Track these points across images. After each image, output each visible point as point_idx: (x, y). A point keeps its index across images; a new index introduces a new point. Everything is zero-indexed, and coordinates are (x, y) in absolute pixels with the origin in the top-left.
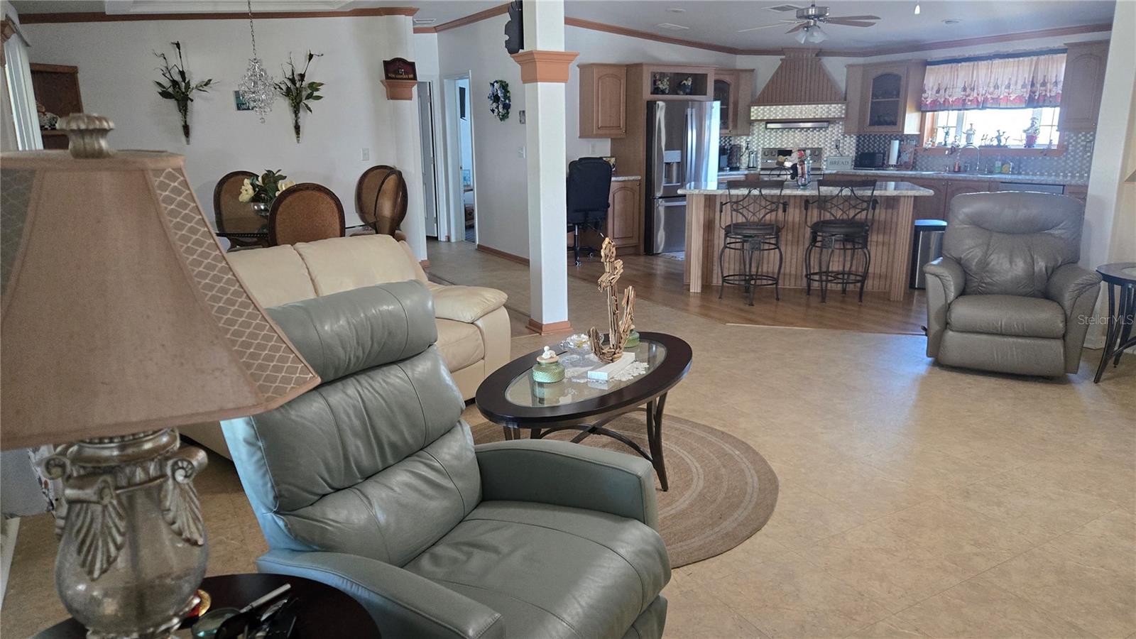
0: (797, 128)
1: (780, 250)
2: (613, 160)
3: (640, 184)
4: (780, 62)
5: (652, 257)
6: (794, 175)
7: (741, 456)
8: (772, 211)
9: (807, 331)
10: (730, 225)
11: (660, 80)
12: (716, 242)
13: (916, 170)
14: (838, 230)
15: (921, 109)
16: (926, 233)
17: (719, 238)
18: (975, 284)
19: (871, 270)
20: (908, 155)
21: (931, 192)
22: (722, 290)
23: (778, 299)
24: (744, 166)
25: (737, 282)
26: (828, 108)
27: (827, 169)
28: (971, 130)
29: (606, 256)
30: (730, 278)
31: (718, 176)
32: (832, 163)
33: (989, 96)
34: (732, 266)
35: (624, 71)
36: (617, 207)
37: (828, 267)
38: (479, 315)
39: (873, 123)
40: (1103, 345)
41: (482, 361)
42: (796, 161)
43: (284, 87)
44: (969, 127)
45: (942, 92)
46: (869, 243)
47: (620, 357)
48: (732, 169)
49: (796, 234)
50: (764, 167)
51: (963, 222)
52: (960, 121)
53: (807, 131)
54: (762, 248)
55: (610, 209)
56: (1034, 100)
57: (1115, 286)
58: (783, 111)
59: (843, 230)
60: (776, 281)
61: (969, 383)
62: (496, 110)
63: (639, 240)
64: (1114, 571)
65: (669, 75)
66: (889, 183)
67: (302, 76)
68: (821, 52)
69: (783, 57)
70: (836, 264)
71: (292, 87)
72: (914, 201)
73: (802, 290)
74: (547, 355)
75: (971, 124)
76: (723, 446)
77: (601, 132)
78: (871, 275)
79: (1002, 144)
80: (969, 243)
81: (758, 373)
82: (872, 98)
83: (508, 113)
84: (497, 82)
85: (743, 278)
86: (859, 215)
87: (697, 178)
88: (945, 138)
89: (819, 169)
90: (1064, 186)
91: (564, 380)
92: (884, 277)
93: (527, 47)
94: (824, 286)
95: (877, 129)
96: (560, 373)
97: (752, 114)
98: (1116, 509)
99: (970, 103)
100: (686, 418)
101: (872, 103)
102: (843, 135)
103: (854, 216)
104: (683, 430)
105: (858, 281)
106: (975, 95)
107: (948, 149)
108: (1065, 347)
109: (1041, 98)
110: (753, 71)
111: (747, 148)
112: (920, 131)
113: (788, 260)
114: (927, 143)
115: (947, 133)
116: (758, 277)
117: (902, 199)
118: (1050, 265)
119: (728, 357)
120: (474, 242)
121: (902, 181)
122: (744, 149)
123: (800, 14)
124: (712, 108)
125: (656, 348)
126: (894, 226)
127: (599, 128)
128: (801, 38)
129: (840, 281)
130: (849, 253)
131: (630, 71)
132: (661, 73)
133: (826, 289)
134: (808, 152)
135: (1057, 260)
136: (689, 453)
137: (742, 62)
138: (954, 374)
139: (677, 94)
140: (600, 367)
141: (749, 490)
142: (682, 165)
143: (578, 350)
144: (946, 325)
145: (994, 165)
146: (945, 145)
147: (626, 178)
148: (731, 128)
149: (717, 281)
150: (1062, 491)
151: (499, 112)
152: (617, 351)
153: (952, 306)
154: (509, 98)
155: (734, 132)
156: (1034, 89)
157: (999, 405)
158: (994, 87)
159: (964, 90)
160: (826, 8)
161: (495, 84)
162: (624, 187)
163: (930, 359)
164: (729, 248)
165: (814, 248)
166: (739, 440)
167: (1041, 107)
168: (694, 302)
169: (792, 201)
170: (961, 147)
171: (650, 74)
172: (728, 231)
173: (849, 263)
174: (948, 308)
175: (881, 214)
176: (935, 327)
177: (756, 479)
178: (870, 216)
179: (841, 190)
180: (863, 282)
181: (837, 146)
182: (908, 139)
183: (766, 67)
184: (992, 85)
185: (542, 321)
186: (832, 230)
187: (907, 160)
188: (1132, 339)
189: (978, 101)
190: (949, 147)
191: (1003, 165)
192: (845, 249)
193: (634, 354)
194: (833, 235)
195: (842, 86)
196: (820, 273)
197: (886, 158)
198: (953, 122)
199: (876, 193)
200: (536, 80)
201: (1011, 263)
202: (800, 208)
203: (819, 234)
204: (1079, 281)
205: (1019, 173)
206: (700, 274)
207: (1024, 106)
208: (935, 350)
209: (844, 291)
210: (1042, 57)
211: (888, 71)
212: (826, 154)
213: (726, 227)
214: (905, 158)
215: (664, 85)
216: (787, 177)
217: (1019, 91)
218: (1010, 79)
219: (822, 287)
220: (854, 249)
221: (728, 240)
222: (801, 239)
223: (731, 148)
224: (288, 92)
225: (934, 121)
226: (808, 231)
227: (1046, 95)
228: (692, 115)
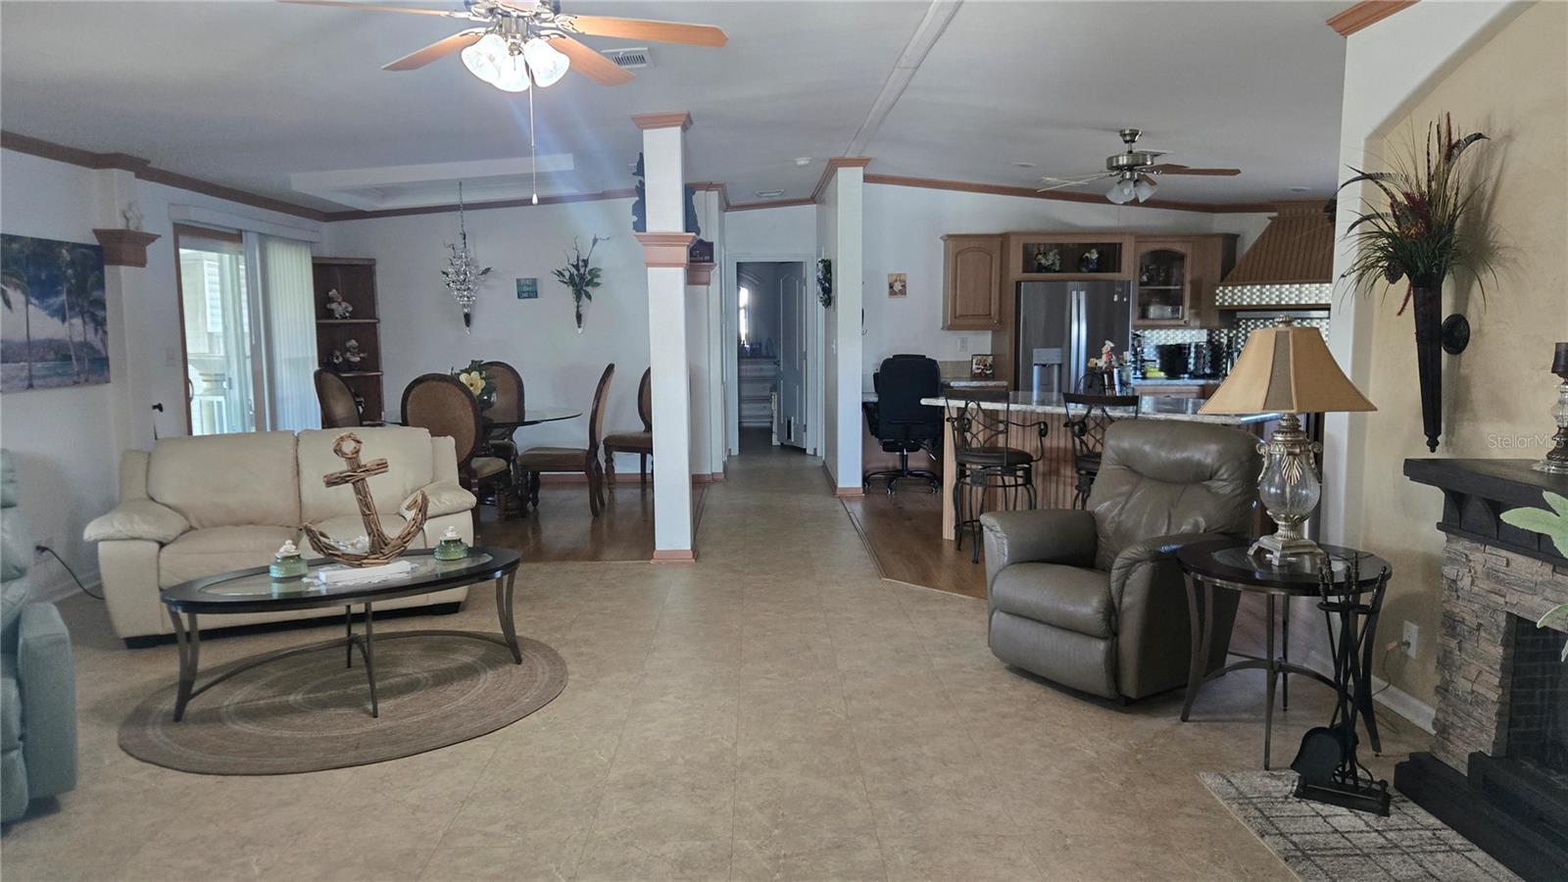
2: (990, 359)
4: (1269, 221)
35: (996, 243)
43: (567, 274)
51: (1111, 461)
58: (1262, 293)
65: (1058, 246)
67: (586, 262)
69: (1275, 214)
71: (576, 272)
77: (960, 321)
83: (829, 298)
84: (822, 261)
97: (1216, 298)
108: (1115, 653)
131: (1004, 243)
137: (1221, 223)
142: (1064, 368)
148: (1186, 318)
152: (376, 556)
153: (1000, 574)
154: (830, 281)
161: (821, 264)
171: (1021, 249)
174: (996, 576)
186: (1088, 466)
206: (954, 515)
224: (572, 281)
228: (1078, 301)
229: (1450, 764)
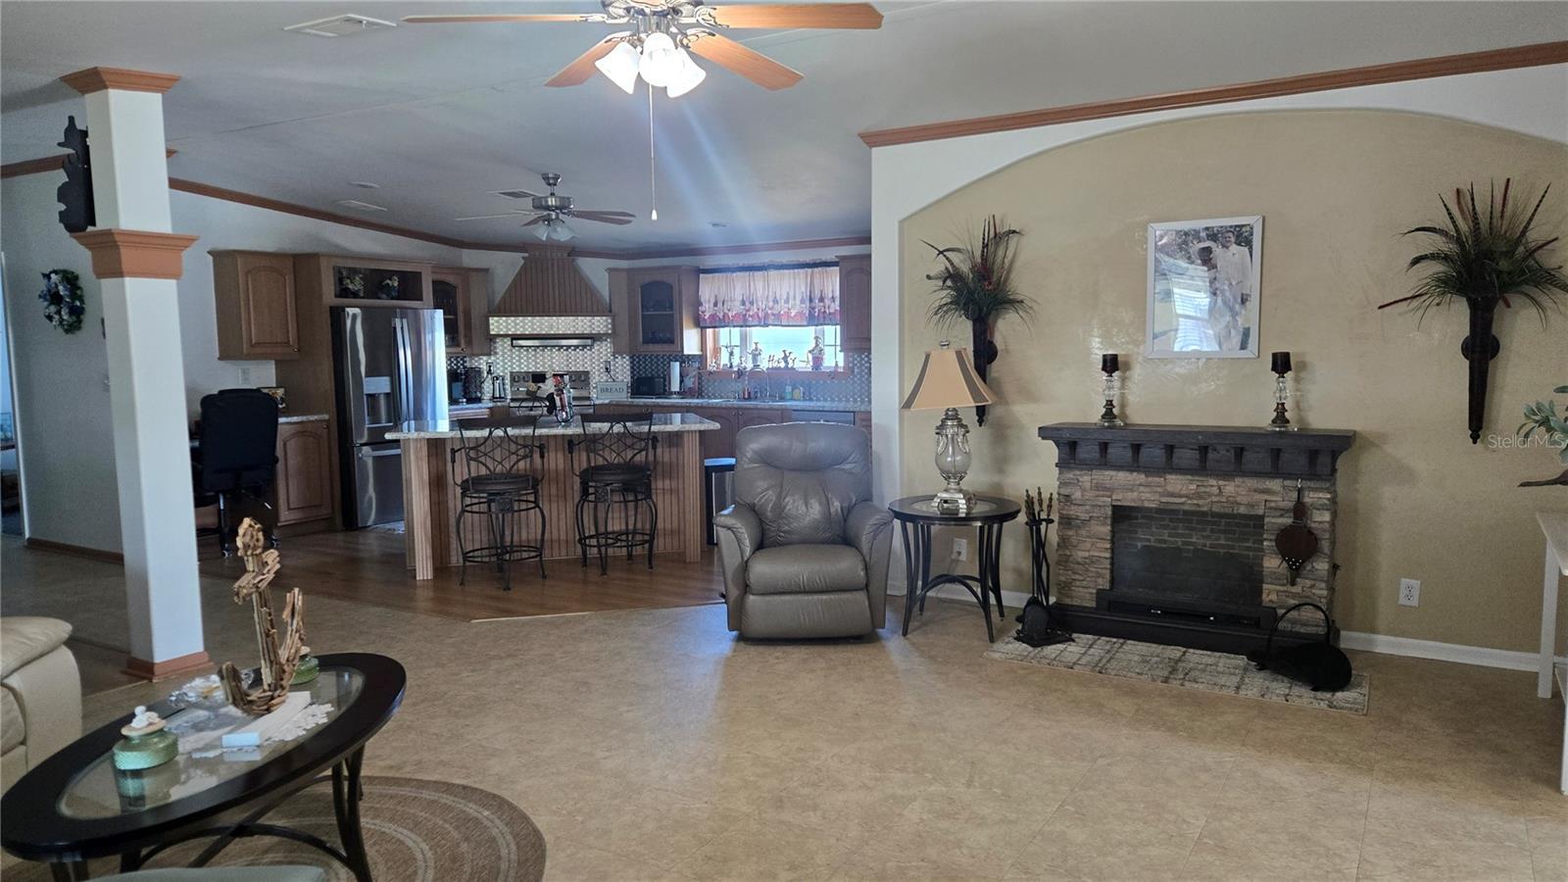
0: (554, 346)
1: (539, 508)
2: (280, 392)
3: (328, 427)
4: (523, 262)
5: (356, 532)
6: (552, 408)
7: (492, 817)
8: (525, 457)
9: (584, 616)
10: (467, 481)
11: (348, 278)
12: (451, 504)
13: (703, 397)
14: (612, 477)
15: (699, 323)
16: (720, 474)
17: (454, 498)
18: (773, 534)
19: (660, 525)
20: (692, 380)
21: (717, 426)
22: (464, 573)
23: (544, 577)
24: (487, 396)
25: (487, 559)
26: (590, 321)
27: (599, 398)
28: (756, 349)
29: (246, 547)
30: (476, 553)
31: (450, 410)
32: (602, 390)
33: (769, 312)
34: (477, 536)
35: (290, 264)
36: (292, 462)
37: (606, 529)
38: (14, 665)
39: (646, 341)
40: (905, 592)
41: (22, 748)
42: (552, 390)
44: (754, 347)
45: (720, 304)
46: (653, 491)
47: (284, 702)
48: (470, 401)
49: (561, 485)
50: (515, 397)
51: (752, 461)
52: (744, 339)
53: (567, 350)
54: (516, 508)
55: (280, 466)
56: (815, 318)
57: (908, 524)
58: (533, 324)
59: (620, 477)
60: (539, 550)
61: (777, 658)
62: (57, 317)
63: (333, 508)
64: (935, 862)
65: (363, 271)
66: (673, 415)
68: (574, 251)
69: (526, 255)
70: (617, 521)
72: (700, 436)
73: (575, 561)
74: (143, 720)
75: (756, 344)
76: (465, 809)
77: (258, 350)
78: (661, 532)
79: (790, 366)
80: (762, 485)
81: (517, 686)
82: (642, 311)
83: (80, 321)
84: (56, 272)
85: (494, 551)
86: (638, 456)
87: (419, 415)
88: (730, 359)
89: (588, 398)
90: (854, 412)
91: (177, 758)
92: (677, 533)
93: (101, 223)
94: (603, 552)
95: (652, 347)
96: (167, 748)
97: (491, 327)
98: (932, 784)
99: (750, 319)
100: (408, 776)
101: (643, 316)
102: (613, 355)
103: (633, 458)
104: (402, 795)
105: (646, 542)
106: (756, 310)
107: (734, 372)
108: (869, 599)
109: (821, 315)
110: (486, 270)
111: (489, 372)
112: (702, 350)
113: (554, 520)
114: (711, 366)
115: (731, 354)
116: (515, 549)
117: (686, 435)
118: (845, 505)
119: (473, 671)
120: (21, 533)
121: (687, 412)
122: (485, 374)
123: (537, 203)
124: (432, 318)
125: (350, 677)
126: (680, 468)
127: (252, 346)
128: (542, 233)
129: (624, 544)
130: (631, 505)
131: (299, 265)
132: (350, 269)
133: (606, 556)
134: (567, 378)
135: (851, 499)
136: (411, 830)
137: (470, 258)
138: (761, 649)
139: (379, 298)
140: (247, 724)
141: (503, 866)
142: (393, 397)
143: (205, 701)
144: (746, 588)
145: (784, 391)
146: (731, 366)
147: (304, 418)
148: (463, 346)
149: (456, 559)
150: (878, 774)
151: (61, 321)
152: (278, 692)
153: (750, 564)
154: (81, 299)
155: (468, 351)
156: (813, 305)
157: (811, 680)
158: (774, 301)
159: (743, 303)
160: (568, 198)
161: (53, 276)
162: (302, 431)
163: (735, 633)
164: (472, 512)
165: (586, 503)
166: (490, 794)
167: (822, 325)
168: (424, 596)
169: (552, 443)
170: (748, 369)
171: (332, 271)
172: (466, 487)
173: (633, 518)
174: (745, 566)
175: (663, 454)
176: (734, 593)
177: (513, 847)
178: (651, 458)
179: (612, 427)
180: (651, 542)
181: (607, 369)
182: (689, 360)
183: (505, 267)
184: (771, 299)
185: (152, 657)
186: (606, 478)
187: (692, 386)
188: (933, 580)
189: (758, 316)
190: (736, 369)
191: (793, 390)
192: (626, 502)
193: (308, 692)
194: (608, 485)
195: (605, 292)
196: (597, 535)
197: (667, 383)
198: (736, 341)
199: (654, 428)
200: (120, 274)
201: (806, 505)
202: (564, 451)
203: (590, 484)
204: (873, 521)
205: (811, 400)
206: (429, 552)
207: (805, 323)
208: (737, 619)
209: (630, 556)
210: (816, 270)
211: (657, 277)
212: (595, 379)
213: (463, 482)
214: (690, 383)
215: (356, 285)
216: (541, 410)
217: (797, 307)
218: (788, 293)
219: (601, 554)
220: (636, 501)
221: (468, 501)
222: (569, 492)
223: (466, 372)
225: (716, 339)
226: (577, 480)
227: (825, 312)
228: (402, 328)
229: (1074, 603)
